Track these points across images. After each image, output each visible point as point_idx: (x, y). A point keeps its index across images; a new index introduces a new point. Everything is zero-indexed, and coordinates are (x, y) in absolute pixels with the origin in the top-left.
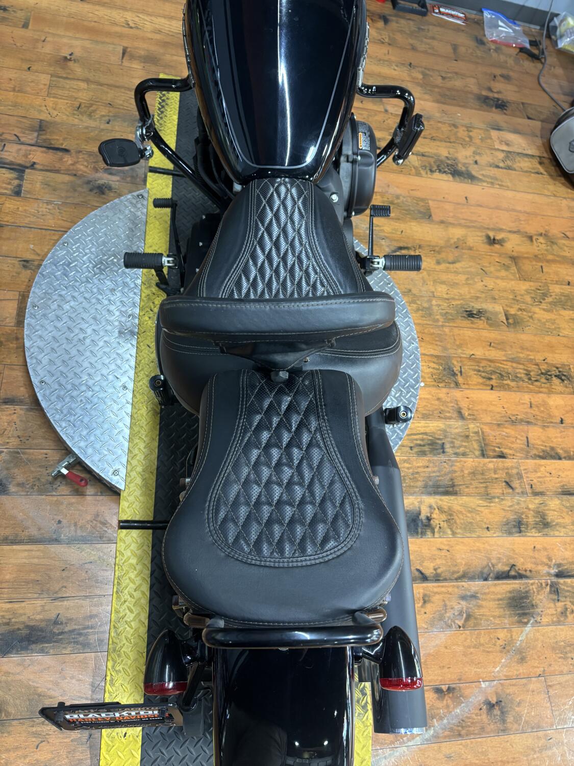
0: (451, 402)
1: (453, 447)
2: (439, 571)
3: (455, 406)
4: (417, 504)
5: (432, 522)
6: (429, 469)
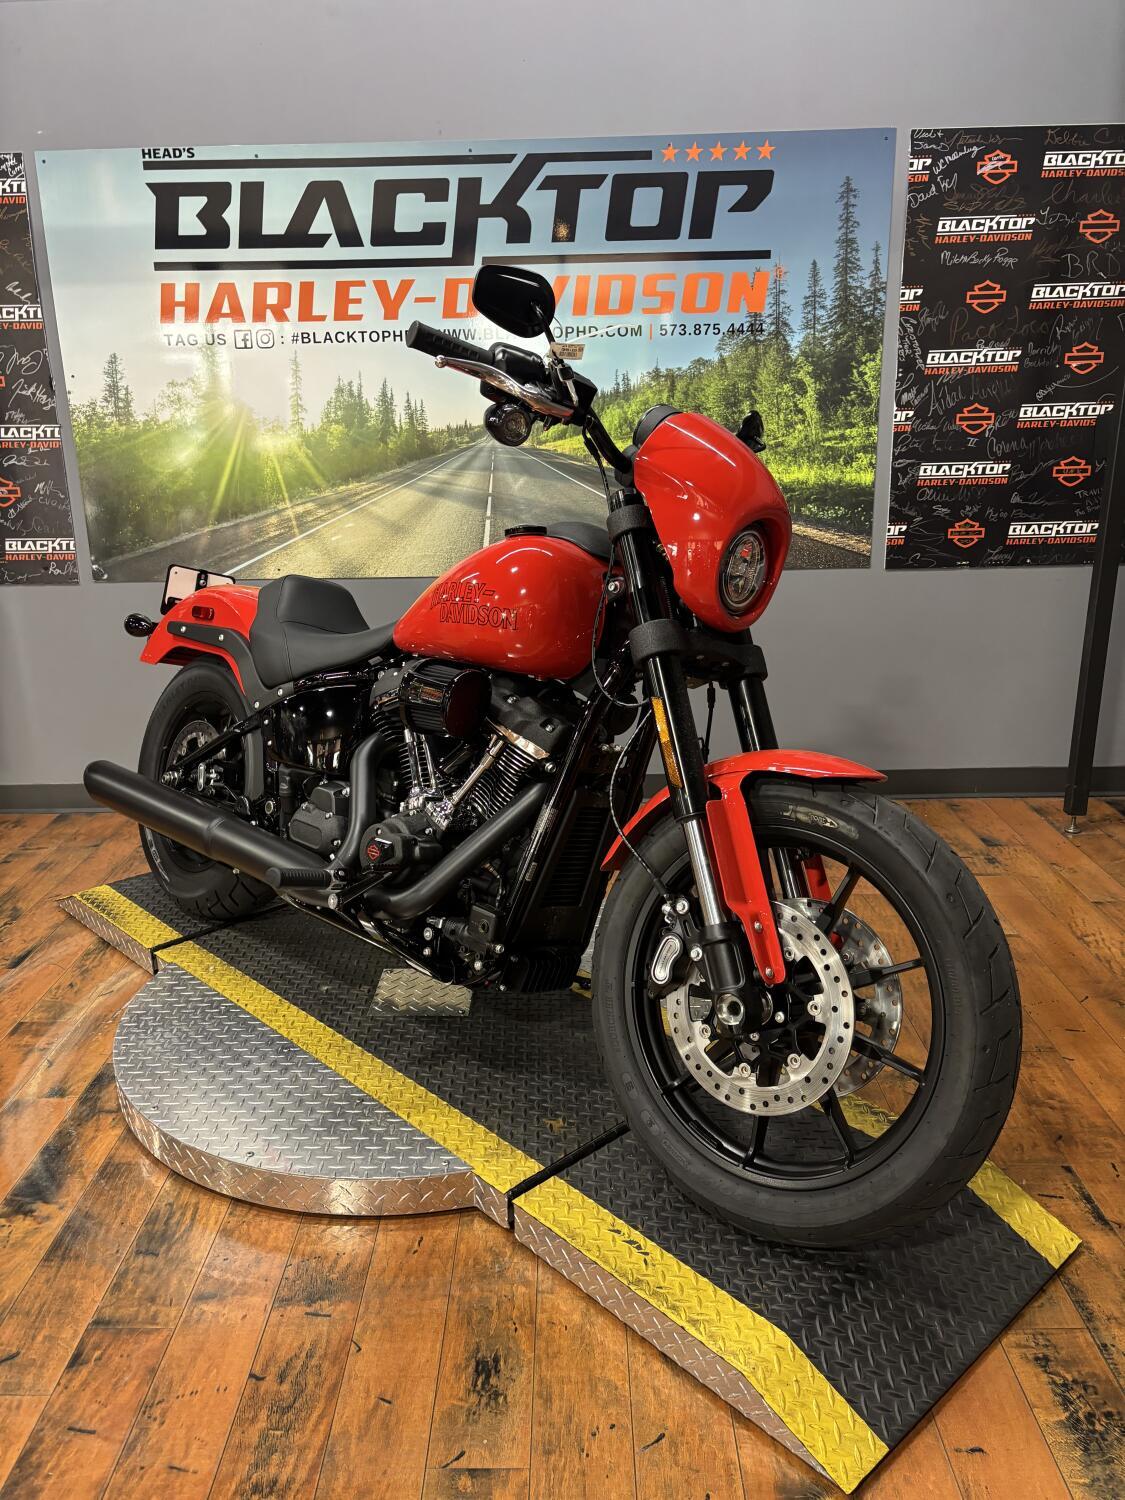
1: (141, 1270)
5: (21, 1216)
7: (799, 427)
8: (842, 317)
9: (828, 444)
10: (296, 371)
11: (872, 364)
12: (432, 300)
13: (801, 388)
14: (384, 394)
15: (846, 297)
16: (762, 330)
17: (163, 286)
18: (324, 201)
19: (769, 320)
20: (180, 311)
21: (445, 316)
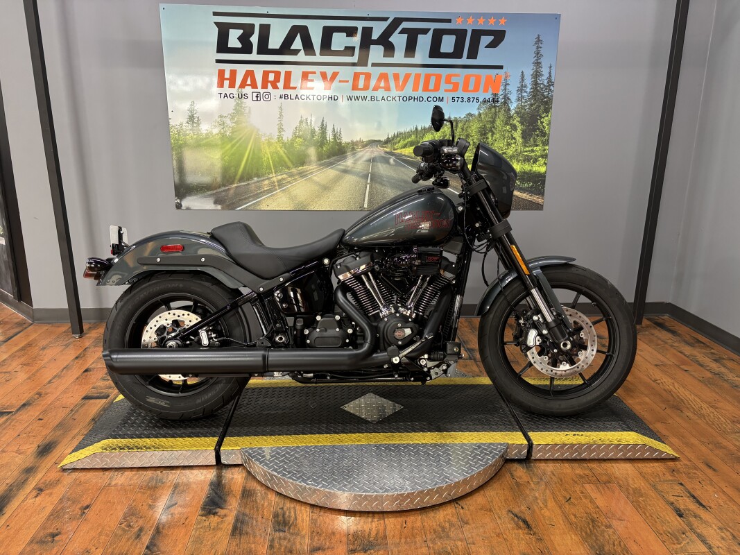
0: (331, 543)
1: (280, 538)
3: (327, 546)
5: (212, 515)
6: (259, 519)
7: (513, 145)
8: (534, 97)
9: (525, 153)
10: (281, 112)
11: (546, 118)
12: (347, 81)
13: (514, 128)
14: (322, 125)
15: (536, 88)
16: (498, 101)
17: (219, 70)
18: (299, 35)
19: (501, 97)
20: (226, 83)
21: (353, 89)
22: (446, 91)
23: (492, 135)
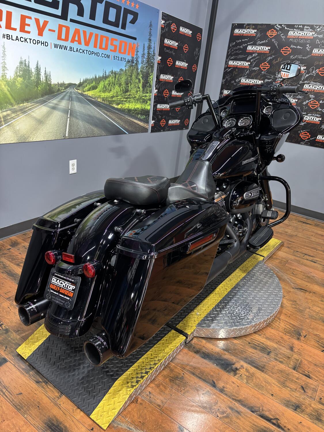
0: (289, 342)
2: (225, 389)
3: (291, 345)
4: (234, 360)
5: (238, 371)
6: (253, 354)
8: (148, 61)
9: (143, 98)
10: (4, 51)
11: (152, 76)
12: (54, 31)
13: (139, 80)
14: (37, 67)
15: (149, 56)
16: (134, 62)
19: (135, 59)
21: (58, 39)
22: (111, 50)
23: (131, 85)
